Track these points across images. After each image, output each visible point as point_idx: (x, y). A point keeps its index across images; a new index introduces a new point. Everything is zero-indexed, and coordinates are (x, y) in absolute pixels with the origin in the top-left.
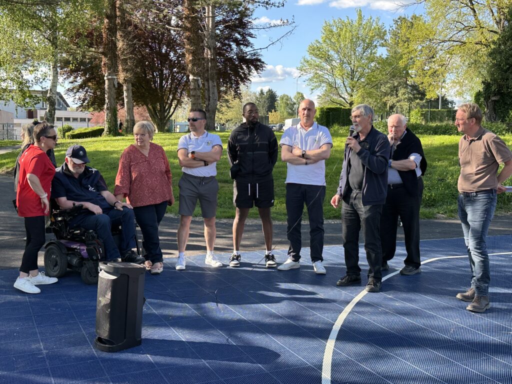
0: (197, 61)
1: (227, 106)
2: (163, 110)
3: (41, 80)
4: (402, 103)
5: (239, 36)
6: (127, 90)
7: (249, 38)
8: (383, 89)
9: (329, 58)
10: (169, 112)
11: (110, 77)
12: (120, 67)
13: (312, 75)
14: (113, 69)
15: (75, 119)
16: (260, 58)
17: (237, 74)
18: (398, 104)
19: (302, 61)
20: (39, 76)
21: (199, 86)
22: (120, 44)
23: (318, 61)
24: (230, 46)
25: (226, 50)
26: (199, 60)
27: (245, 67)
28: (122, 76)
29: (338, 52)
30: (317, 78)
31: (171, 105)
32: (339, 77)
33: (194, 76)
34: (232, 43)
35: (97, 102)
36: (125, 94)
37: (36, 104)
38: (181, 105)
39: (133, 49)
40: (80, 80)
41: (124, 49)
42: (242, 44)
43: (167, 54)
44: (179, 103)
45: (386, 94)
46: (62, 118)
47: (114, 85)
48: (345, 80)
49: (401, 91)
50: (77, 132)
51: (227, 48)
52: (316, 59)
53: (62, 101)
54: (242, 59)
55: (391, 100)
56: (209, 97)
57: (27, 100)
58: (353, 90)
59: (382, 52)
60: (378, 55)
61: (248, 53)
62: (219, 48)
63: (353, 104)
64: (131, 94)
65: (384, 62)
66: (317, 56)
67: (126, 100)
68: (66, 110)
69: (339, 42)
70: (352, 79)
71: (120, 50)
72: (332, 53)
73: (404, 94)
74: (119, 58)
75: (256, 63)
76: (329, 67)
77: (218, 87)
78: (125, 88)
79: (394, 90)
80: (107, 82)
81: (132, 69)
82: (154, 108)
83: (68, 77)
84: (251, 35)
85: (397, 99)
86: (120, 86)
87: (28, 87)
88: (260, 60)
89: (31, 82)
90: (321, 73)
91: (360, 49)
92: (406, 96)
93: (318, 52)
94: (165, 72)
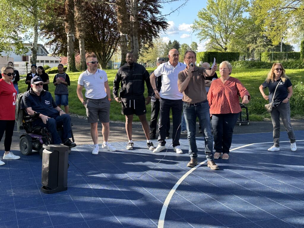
0: (125, 24)
1: (147, 52)
2: (105, 55)
3: (29, 37)
4: (259, 48)
5: (152, 7)
6: (82, 43)
7: (159, 8)
8: (247, 39)
9: (211, 20)
10: (109, 56)
11: (70, 35)
12: (77, 29)
13: (200, 31)
14: (72, 30)
15: (52, 62)
16: (165, 21)
17: (151, 32)
18: (256, 49)
19: (194, 22)
20: (28, 35)
21: (126, 39)
22: (77, 15)
23: (204, 22)
24: (146, 14)
25: (144, 16)
26: (126, 23)
27: (156, 27)
28: (78, 34)
29: (217, 16)
30: (203, 33)
31: (110, 52)
32: (218, 32)
33: (123, 33)
34: (148, 12)
35: (63, 51)
36: (80, 45)
37: (26, 52)
38: (116, 51)
39: (85, 17)
40: (53, 37)
41: (79, 17)
42: (154, 12)
43: (107, 20)
44: (115, 50)
45: (249, 43)
46: (44, 61)
47: (73, 40)
48: (222, 33)
49: (259, 40)
50: (52, 69)
51: (145, 15)
52: (203, 20)
53: (44, 50)
54: (154, 22)
55: (252, 46)
56: (133, 46)
57: (21, 50)
58: (227, 40)
59: (246, 15)
60: (244, 17)
61: (158, 18)
62: (139, 15)
63: (227, 49)
64: (84, 46)
65: (247, 22)
66: (203, 18)
67: (81, 49)
68: (47, 55)
69: (217, 9)
70: (226, 33)
71: (76, 18)
72: (213, 16)
73: (261, 42)
74: (76, 23)
75: (163, 24)
76: (211, 26)
77: (138, 40)
78: (80, 42)
79: (254, 40)
80: (68, 38)
81: (85, 30)
82: (99, 54)
83: (46, 35)
84: (159, 6)
85: (256, 46)
86: (77, 40)
87: (21, 42)
88: (165, 23)
89: (23, 39)
90: (206, 30)
91: (231, 14)
92: (262, 43)
93: (204, 16)
94: (106, 31)
